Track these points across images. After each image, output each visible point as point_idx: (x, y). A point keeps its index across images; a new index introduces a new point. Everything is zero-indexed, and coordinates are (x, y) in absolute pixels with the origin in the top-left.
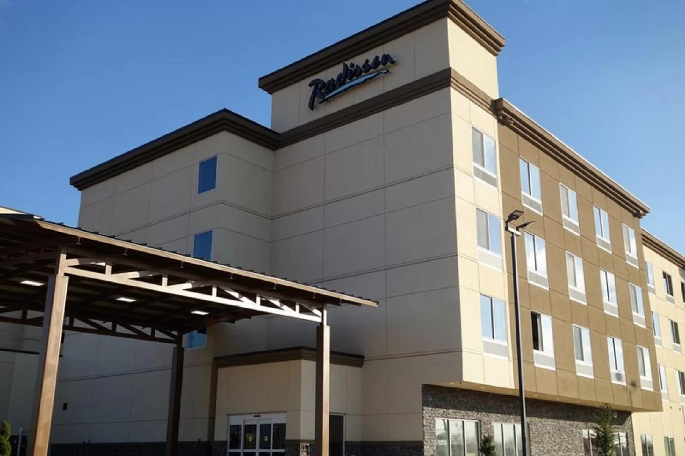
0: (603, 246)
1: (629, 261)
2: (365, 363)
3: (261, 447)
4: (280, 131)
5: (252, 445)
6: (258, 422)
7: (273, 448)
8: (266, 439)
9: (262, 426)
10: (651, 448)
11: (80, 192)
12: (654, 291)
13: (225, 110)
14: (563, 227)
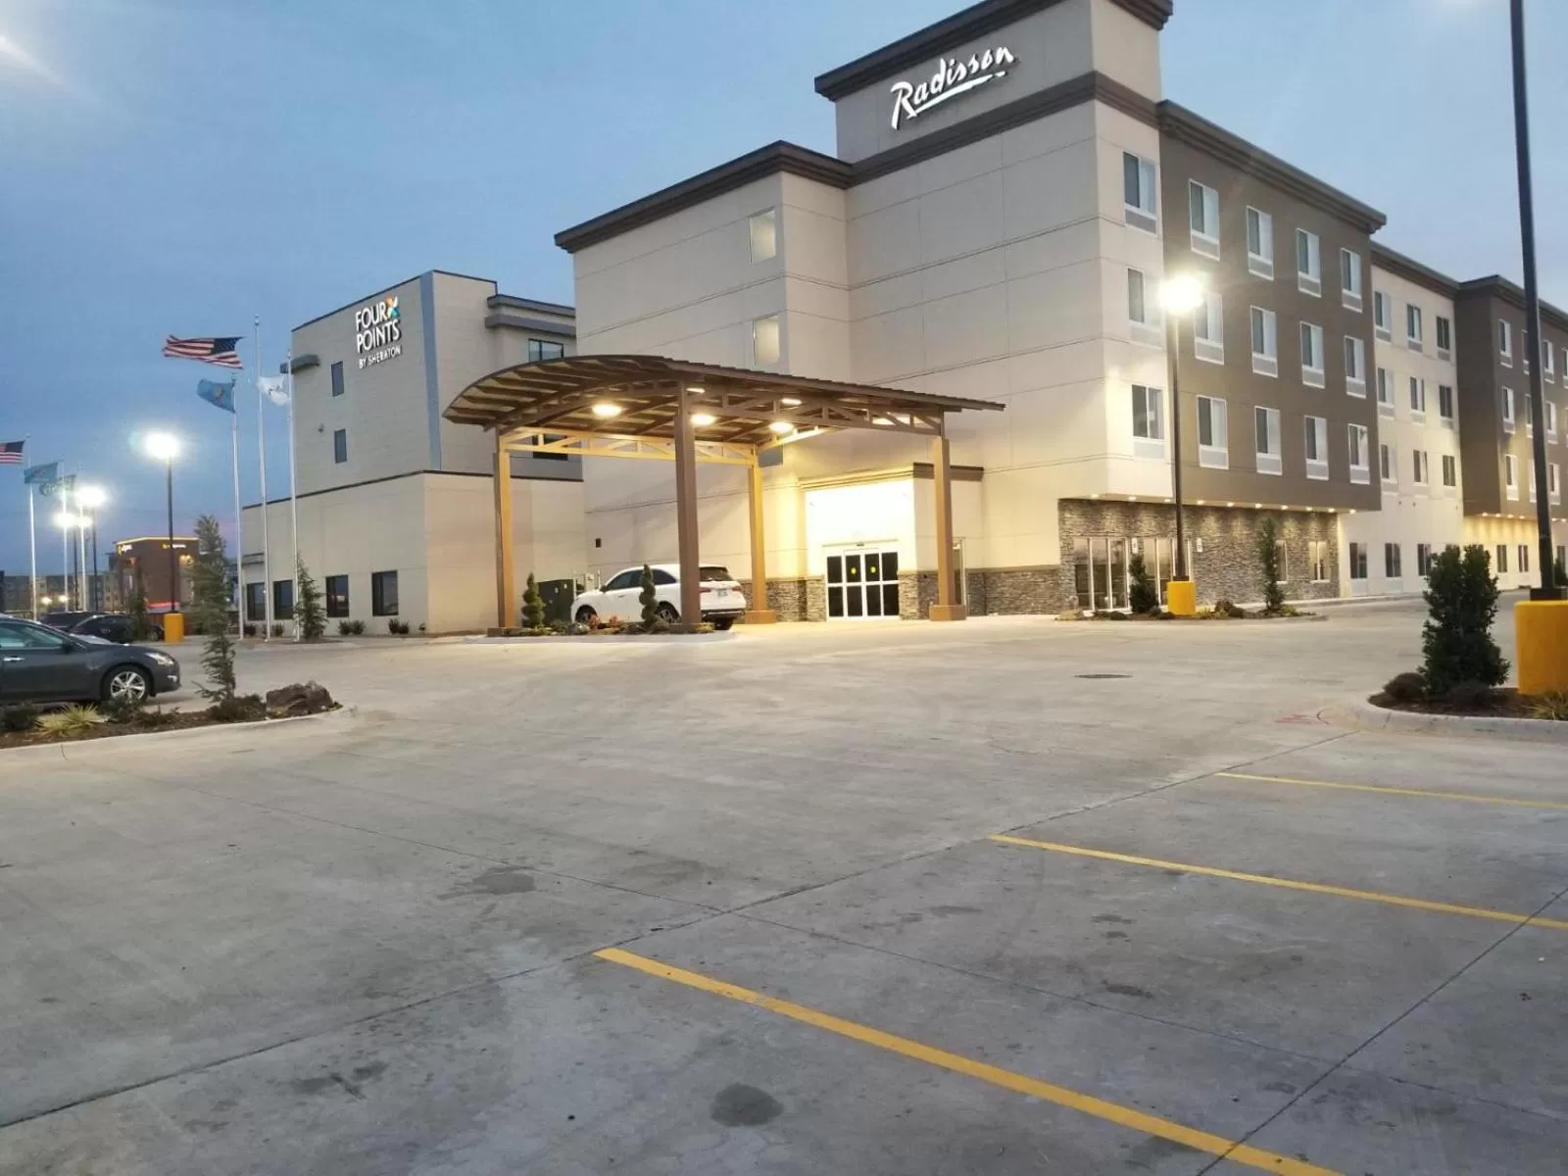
0: (1308, 288)
1: (1347, 303)
2: (985, 476)
3: (868, 579)
4: (852, 160)
5: (856, 578)
6: (862, 553)
7: (884, 579)
8: (873, 570)
9: (867, 556)
10: (1363, 558)
11: (571, 256)
12: (1387, 337)
13: (780, 143)
14: (1248, 273)
